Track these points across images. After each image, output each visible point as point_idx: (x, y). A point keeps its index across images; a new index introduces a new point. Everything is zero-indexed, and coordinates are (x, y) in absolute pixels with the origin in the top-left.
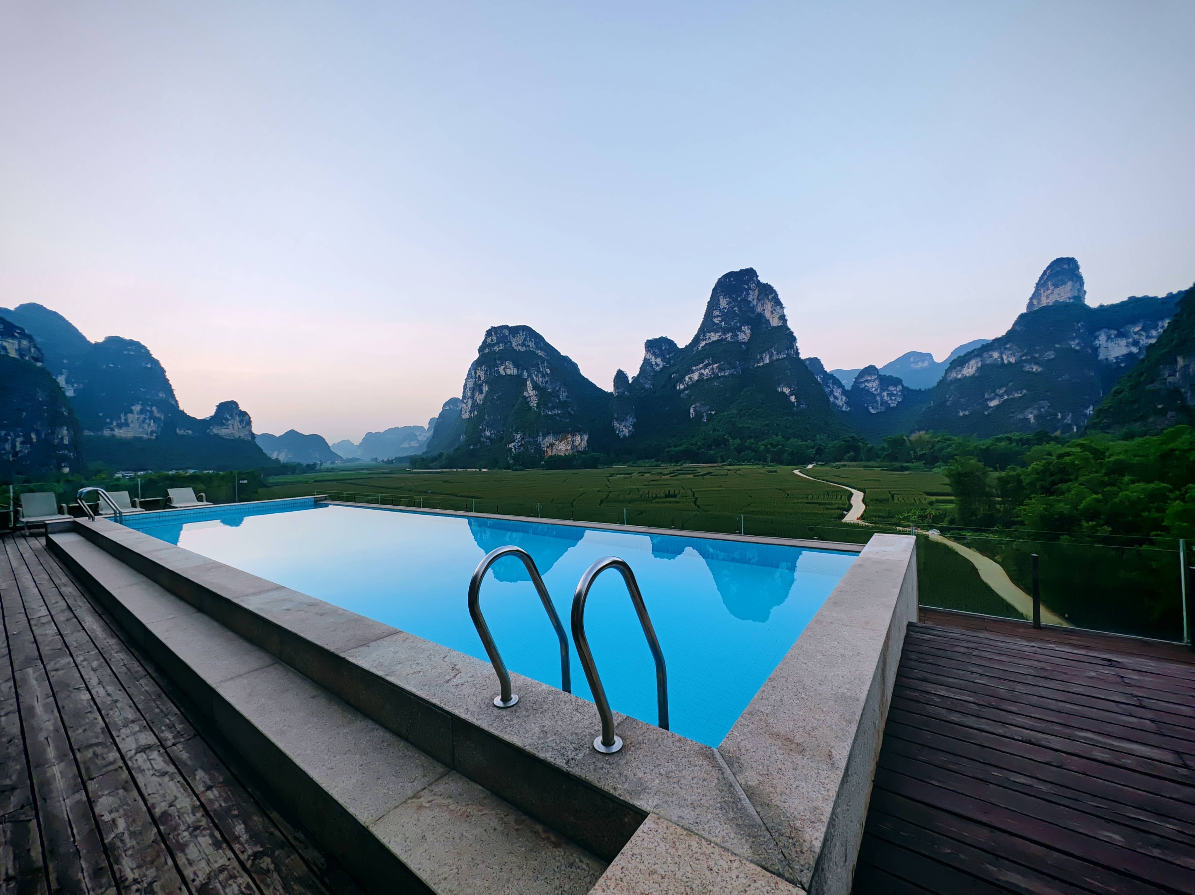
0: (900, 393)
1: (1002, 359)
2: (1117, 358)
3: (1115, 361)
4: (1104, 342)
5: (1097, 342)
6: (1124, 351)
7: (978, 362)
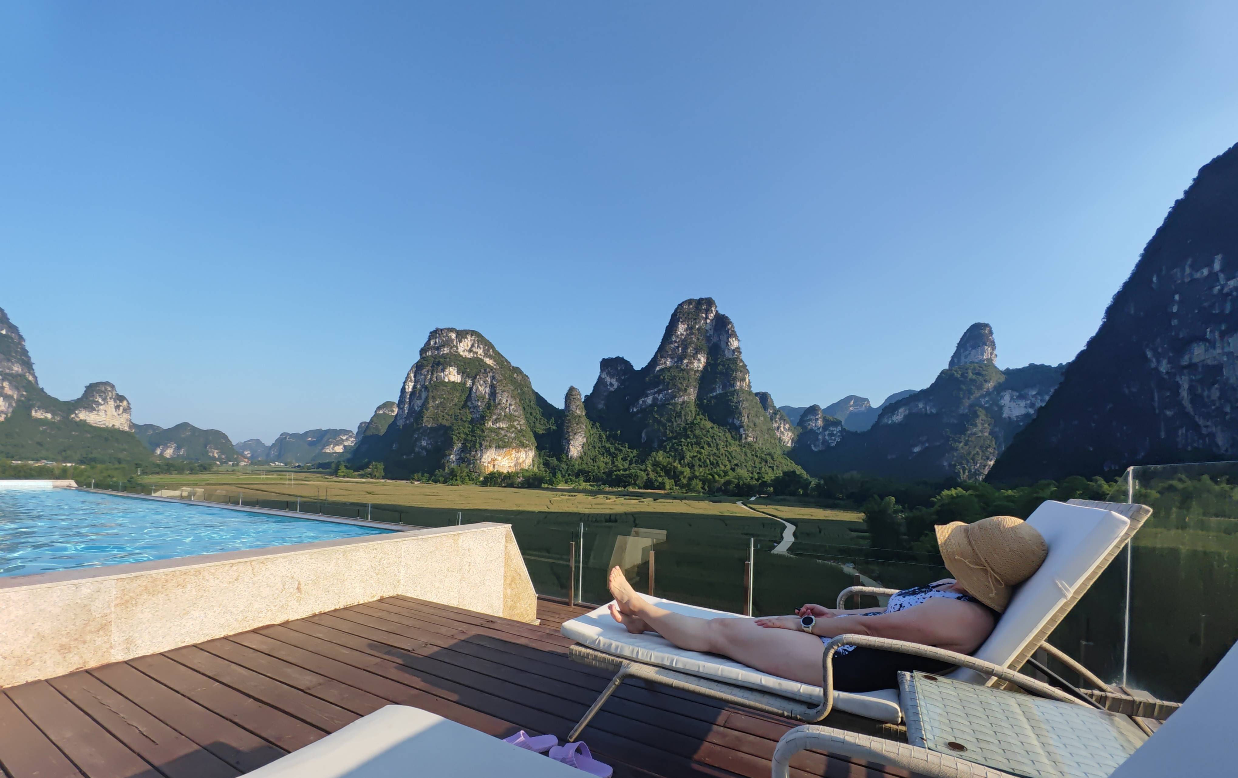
0: (839, 434)
1: (926, 410)
2: (1017, 417)
3: (1015, 419)
4: (1008, 402)
5: (1002, 401)
6: (1023, 411)
7: (906, 410)
